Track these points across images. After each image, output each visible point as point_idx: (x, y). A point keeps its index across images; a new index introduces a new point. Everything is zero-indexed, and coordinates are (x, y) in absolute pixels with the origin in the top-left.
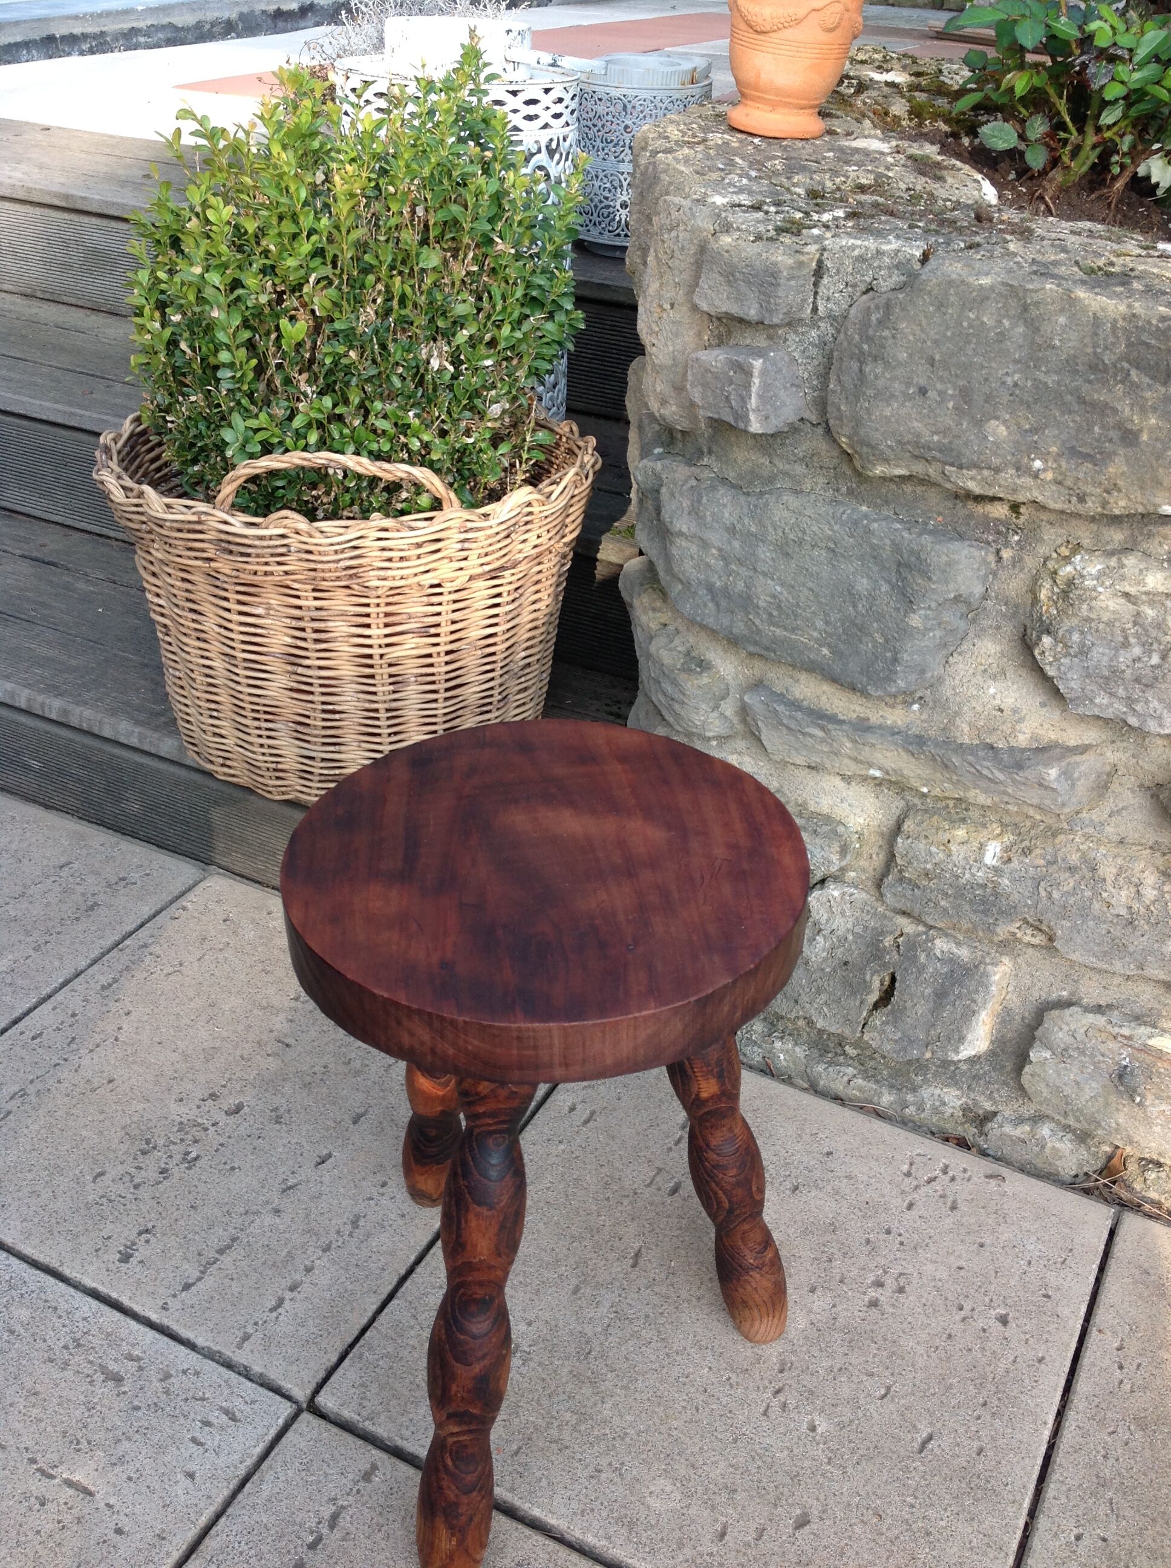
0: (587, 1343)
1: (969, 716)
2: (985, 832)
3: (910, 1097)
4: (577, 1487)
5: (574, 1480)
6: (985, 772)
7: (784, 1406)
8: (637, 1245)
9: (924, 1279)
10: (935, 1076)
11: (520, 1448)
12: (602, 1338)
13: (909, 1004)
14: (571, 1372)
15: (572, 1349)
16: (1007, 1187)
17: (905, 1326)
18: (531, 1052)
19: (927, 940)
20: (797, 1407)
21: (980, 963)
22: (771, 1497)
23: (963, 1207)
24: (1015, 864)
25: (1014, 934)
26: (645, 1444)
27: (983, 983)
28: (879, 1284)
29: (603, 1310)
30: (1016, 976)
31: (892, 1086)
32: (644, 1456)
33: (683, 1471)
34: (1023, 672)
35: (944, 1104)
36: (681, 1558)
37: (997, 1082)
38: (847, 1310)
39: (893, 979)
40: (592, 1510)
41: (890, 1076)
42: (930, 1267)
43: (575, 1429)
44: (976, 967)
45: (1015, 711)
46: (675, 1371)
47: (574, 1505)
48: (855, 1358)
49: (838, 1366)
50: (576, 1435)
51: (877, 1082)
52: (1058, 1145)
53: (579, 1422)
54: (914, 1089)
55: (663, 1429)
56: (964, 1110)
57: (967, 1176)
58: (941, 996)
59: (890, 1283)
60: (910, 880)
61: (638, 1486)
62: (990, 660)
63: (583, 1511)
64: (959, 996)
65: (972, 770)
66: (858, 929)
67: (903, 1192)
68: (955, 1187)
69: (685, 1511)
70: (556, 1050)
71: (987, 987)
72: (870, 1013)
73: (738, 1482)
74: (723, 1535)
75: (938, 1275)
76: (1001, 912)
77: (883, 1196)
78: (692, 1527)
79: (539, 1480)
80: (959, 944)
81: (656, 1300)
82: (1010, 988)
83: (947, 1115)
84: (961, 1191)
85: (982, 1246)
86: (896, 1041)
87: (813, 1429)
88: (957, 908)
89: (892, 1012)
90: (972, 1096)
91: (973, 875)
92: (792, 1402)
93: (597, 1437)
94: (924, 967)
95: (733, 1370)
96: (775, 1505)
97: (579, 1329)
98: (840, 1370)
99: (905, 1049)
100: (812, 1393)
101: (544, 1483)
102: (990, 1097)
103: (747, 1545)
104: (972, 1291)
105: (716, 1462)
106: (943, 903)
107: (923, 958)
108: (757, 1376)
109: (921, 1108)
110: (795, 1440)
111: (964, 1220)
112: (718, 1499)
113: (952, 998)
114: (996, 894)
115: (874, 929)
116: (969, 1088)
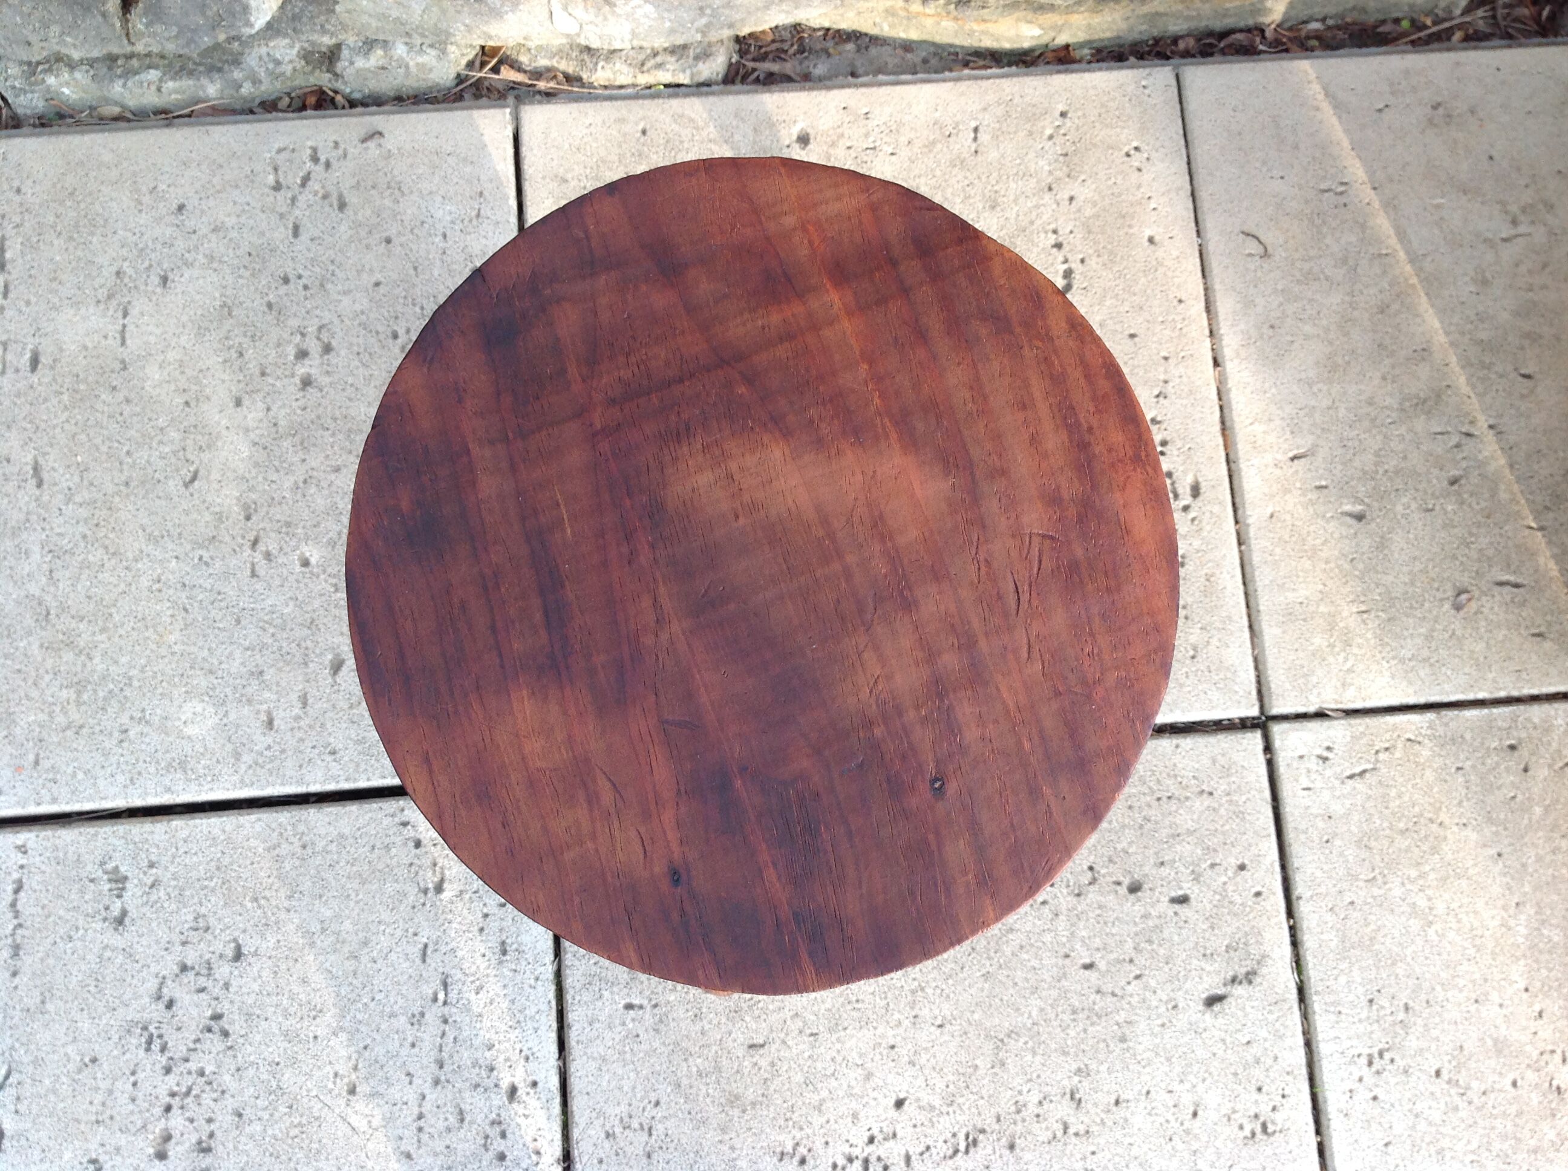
0: (40, 604)
3: (237, 75)
4: (113, 759)
5: (106, 755)
7: (268, 556)
8: (29, 458)
9: (347, 322)
11: (37, 755)
12: (52, 589)
14: (41, 646)
15: (29, 622)
16: (390, 142)
17: (350, 391)
20: (281, 549)
22: (298, 658)
23: (352, 199)
26: (154, 678)
28: (302, 354)
29: (36, 557)
31: (210, 71)
32: (160, 690)
33: (204, 683)
35: (278, 63)
36: (243, 767)
37: (320, 13)
38: (284, 405)
40: (140, 773)
42: (346, 301)
43: (79, 703)
46: (145, 582)
47: (120, 778)
48: (315, 460)
49: (302, 478)
50: (83, 708)
51: (191, 73)
52: (420, 60)
53: (79, 693)
54: (236, 62)
55: (163, 651)
56: (305, 57)
57: (340, 152)
59: (314, 347)
61: (169, 724)
63: (132, 780)
67: (282, 216)
68: (335, 174)
69: (225, 721)
72: (125, 21)
73: (260, 661)
74: (270, 723)
75: (358, 307)
77: (263, 234)
78: (240, 733)
79: (74, 775)
81: (83, 512)
83: (289, 73)
84: (342, 176)
85: (389, 241)
86: (176, 37)
87: (306, 563)
89: (148, 8)
90: (304, 38)
92: (273, 547)
93: (105, 699)
95: (201, 546)
96: (306, 664)
97: (23, 593)
98: (305, 482)
99: (192, 41)
100: (288, 524)
101: (80, 776)
102: (324, 31)
103: (298, 718)
104: (399, 308)
105: (231, 654)
108: (227, 539)
109: (255, 80)
110: (295, 585)
111: (360, 217)
112: (249, 690)
116: (294, 30)
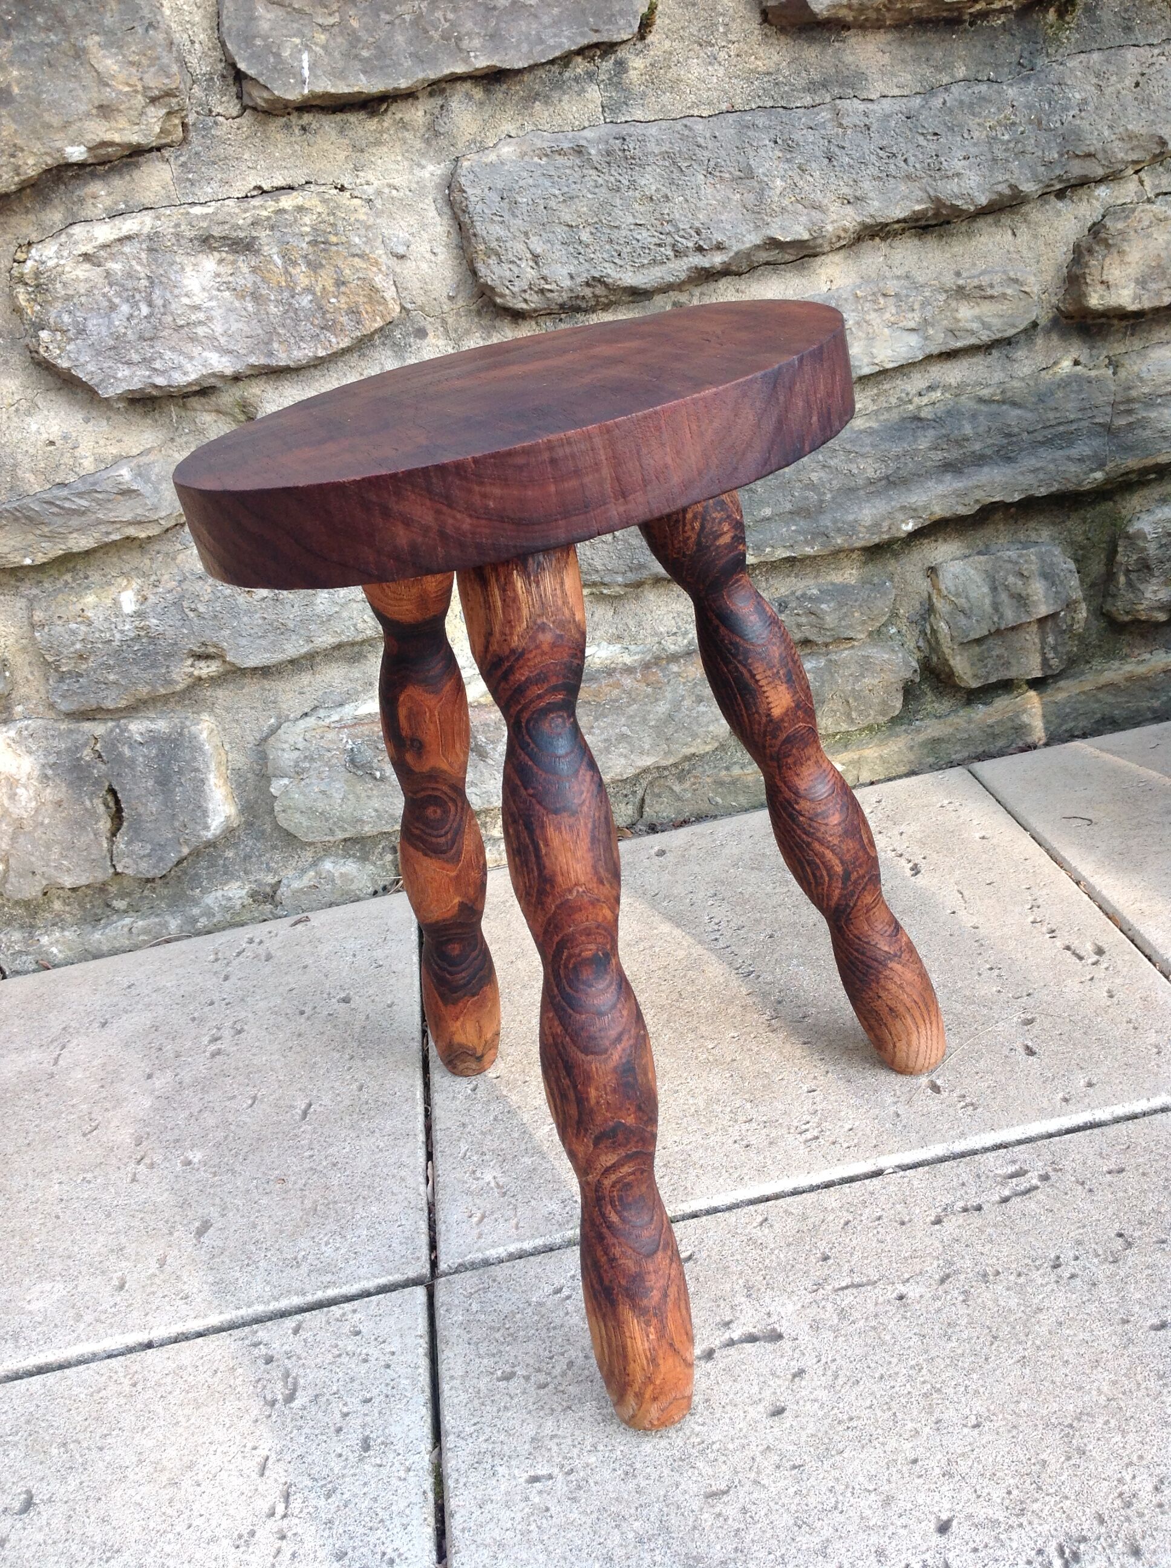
1: (26, 463)
2: (113, 588)
3: (196, 911)
6: (67, 505)
7: (151, 1165)
9: (259, 1013)
10: (209, 880)
13: (141, 810)
16: (314, 922)
17: (254, 1051)
19: (122, 731)
20: (166, 1158)
21: (182, 729)
22: (164, 1230)
23: (278, 954)
24: (152, 599)
25: (191, 675)
27: (196, 748)
28: (216, 1039)
30: (224, 730)
31: (172, 913)
32: (11, 1280)
33: (59, 1267)
34: (51, 395)
35: (230, 899)
36: (82, 1327)
37: (266, 851)
38: (191, 1071)
39: (112, 791)
41: (169, 906)
42: (262, 1004)
44: (181, 734)
45: (65, 438)
46: (23, 1205)
48: (212, 1096)
49: (197, 1110)
51: (156, 914)
52: (343, 870)
54: (196, 902)
55: (25, 1250)
56: (251, 895)
57: (272, 935)
58: (164, 781)
59: (227, 1033)
60: (69, 672)
61: (12, 1305)
62: (17, 397)
64: (180, 772)
65: (55, 510)
66: (52, 759)
67: (215, 973)
68: (265, 945)
69: (73, 1292)
71: (201, 749)
72: (111, 842)
73: (124, 1240)
74: (122, 1285)
75: (272, 1004)
76: (168, 656)
77: (197, 984)
78: (87, 1298)
80: (152, 720)
82: (227, 747)
83: (238, 907)
84: (272, 945)
85: (305, 967)
86: (149, 855)
87: (188, 1163)
88: (125, 674)
89: (129, 827)
90: (252, 878)
91: (122, 632)
92: (158, 1159)
94: (133, 760)
95: (86, 1171)
96: (171, 1234)
98: (200, 1111)
99: (161, 859)
100: (177, 1141)
102: (269, 869)
103: (152, 1276)
104: (309, 998)
105: (94, 1240)
106: (112, 677)
107: (127, 751)
108: (114, 1161)
109: (209, 913)
110: (173, 1180)
111: (282, 961)
112: (106, 1264)
113: (175, 778)
114: (153, 640)
115: (68, 750)
116: (246, 873)
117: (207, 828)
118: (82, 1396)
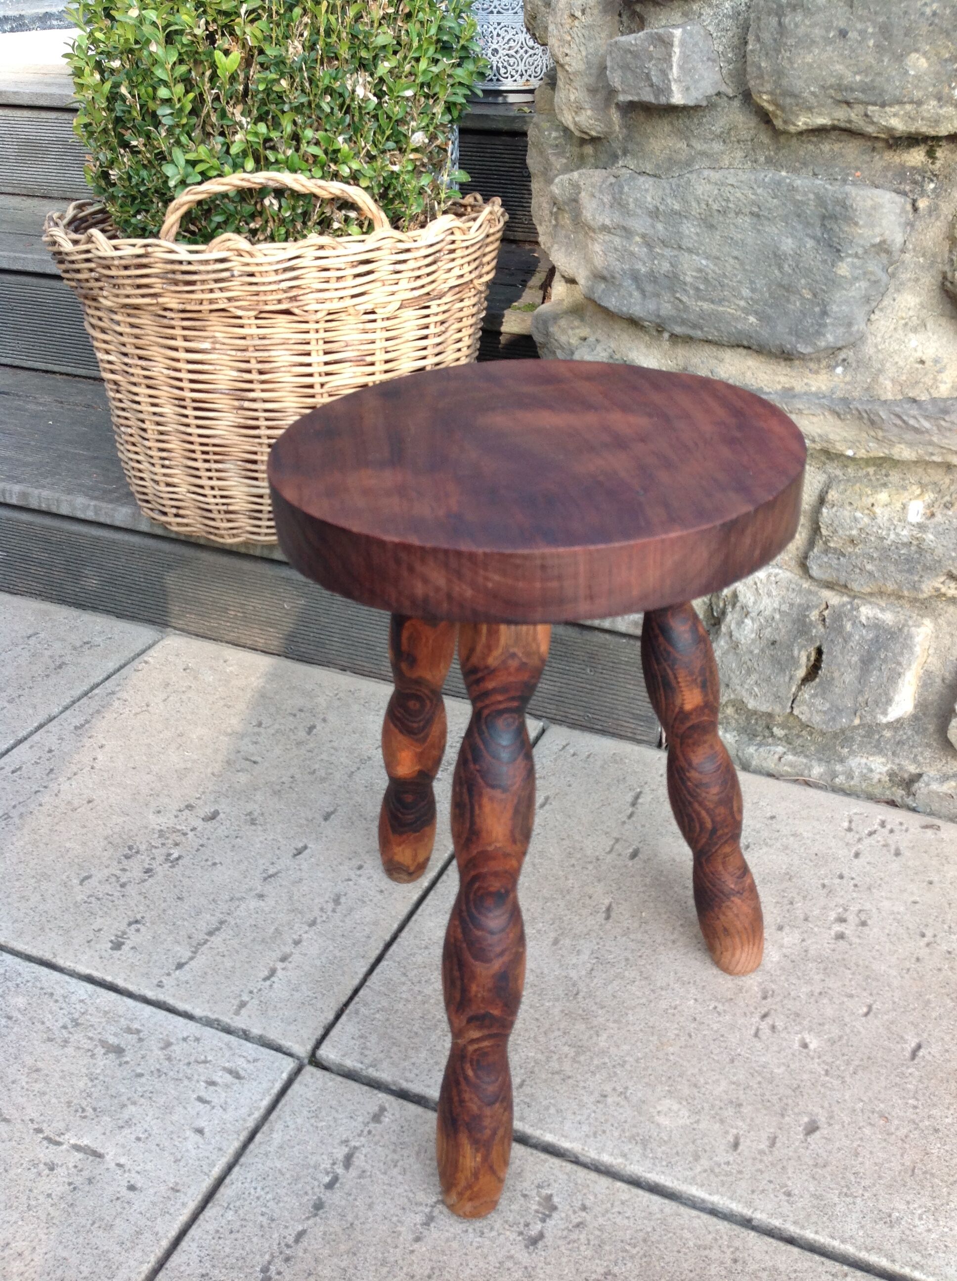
0: (574, 985)
1: (891, 371)
2: (906, 494)
3: (839, 768)
4: (586, 1112)
5: (582, 1106)
6: (912, 422)
7: (773, 1028)
8: (607, 902)
9: (884, 913)
10: (861, 746)
11: (524, 1081)
12: (588, 980)
13: (836, 674)
14: (562, 1011)
15: (560, 992)
16: (943, 835)
17: (874, 953)
18: (554, 584)
19: (853, 609)
20: (786, 1028)
21: (904, 626)
22: (777, 1108)
23: (907, 853)
24: (939, 518)
25: (937, 590)
26: (645, 1069)
27: (907, 645)
28: (842, 920)
29: (585, 957)
30: (937, 637)
31: (820, 760)
32: (647, 1080)
33: (686, 1091)
34: (943, 321)
35: (871, 771)
36: (699, 1169)
37: (920, 745)
38: (816, 943)
39: (819, 652)
40: (604, 1132)
41: (817, 751)
42: (886, 904)
43: (574, 1060)
44: (900, 630)
45: (936, 361)
46: (663, 1004)
47: (585, 1128)
48: (831, 983)
49: (818, 991)
50: (576, 1065)
51: (806, 756)
53: (578, 1054)
54: (842, 761)
55: (660, 1055)
56: (890, 775)
57: (904, 828)
58: (867, 662)
59: (852, 919)
60: (835, 549)
61: (645, 1107)
62: (911, 313)
63: (595, 1134)
64: (885, 661)
65: (899, 422)
66: (785, 608)
67: (847, 844)
68: (896, 837)
69: (695, 1126)
70: (582, 580)
71: (911, 648)
72: (799, 688)
73: (742, 1097)
74: (736, 1145)
75: (895, 909)
76: (926, 568)
77: (830, 848)
78: (706, 1140)
79: (547, 1108)
80: (882, 610)
81: (632, 945)
82: (931, 651)
83: (875, 780)
84: (902, 840)
85: (931, 883)
86: (825, 713)
87: (805, 1046)
88: (883, 570)
89: (820, 684)
90: (897, 761)
91: (898, 535)
92: (780, 1024)
93: (597, 1067)
94: (850, 635)
95: (717, 1000)
96: (783, 1115)
97: (564, 974)
98: (820, 993)
99: (834, 719)
100: (798, 1015)
101: (552, 1110)
102: (915, 760)
103: (762, 1152)
104: (931, 921)
105: (718, 1080)
106: (869, 567)
107: (848, 627)
108: (742, 1004)
109: (850, 776)
110: (790, 1056)
111: (910, 863)
112: (725, 1113)
113: (877, 663)
114: (920, 550)
115: (800, 605)
116: (894, 754)
117: (885, 713)
118: (691, 1244)
